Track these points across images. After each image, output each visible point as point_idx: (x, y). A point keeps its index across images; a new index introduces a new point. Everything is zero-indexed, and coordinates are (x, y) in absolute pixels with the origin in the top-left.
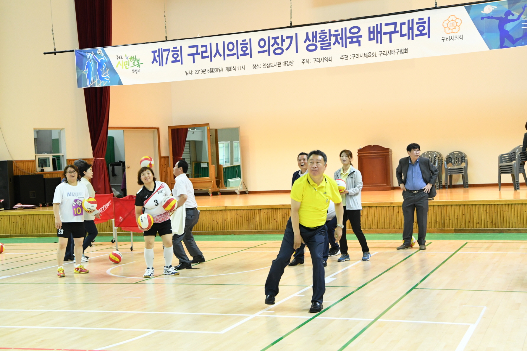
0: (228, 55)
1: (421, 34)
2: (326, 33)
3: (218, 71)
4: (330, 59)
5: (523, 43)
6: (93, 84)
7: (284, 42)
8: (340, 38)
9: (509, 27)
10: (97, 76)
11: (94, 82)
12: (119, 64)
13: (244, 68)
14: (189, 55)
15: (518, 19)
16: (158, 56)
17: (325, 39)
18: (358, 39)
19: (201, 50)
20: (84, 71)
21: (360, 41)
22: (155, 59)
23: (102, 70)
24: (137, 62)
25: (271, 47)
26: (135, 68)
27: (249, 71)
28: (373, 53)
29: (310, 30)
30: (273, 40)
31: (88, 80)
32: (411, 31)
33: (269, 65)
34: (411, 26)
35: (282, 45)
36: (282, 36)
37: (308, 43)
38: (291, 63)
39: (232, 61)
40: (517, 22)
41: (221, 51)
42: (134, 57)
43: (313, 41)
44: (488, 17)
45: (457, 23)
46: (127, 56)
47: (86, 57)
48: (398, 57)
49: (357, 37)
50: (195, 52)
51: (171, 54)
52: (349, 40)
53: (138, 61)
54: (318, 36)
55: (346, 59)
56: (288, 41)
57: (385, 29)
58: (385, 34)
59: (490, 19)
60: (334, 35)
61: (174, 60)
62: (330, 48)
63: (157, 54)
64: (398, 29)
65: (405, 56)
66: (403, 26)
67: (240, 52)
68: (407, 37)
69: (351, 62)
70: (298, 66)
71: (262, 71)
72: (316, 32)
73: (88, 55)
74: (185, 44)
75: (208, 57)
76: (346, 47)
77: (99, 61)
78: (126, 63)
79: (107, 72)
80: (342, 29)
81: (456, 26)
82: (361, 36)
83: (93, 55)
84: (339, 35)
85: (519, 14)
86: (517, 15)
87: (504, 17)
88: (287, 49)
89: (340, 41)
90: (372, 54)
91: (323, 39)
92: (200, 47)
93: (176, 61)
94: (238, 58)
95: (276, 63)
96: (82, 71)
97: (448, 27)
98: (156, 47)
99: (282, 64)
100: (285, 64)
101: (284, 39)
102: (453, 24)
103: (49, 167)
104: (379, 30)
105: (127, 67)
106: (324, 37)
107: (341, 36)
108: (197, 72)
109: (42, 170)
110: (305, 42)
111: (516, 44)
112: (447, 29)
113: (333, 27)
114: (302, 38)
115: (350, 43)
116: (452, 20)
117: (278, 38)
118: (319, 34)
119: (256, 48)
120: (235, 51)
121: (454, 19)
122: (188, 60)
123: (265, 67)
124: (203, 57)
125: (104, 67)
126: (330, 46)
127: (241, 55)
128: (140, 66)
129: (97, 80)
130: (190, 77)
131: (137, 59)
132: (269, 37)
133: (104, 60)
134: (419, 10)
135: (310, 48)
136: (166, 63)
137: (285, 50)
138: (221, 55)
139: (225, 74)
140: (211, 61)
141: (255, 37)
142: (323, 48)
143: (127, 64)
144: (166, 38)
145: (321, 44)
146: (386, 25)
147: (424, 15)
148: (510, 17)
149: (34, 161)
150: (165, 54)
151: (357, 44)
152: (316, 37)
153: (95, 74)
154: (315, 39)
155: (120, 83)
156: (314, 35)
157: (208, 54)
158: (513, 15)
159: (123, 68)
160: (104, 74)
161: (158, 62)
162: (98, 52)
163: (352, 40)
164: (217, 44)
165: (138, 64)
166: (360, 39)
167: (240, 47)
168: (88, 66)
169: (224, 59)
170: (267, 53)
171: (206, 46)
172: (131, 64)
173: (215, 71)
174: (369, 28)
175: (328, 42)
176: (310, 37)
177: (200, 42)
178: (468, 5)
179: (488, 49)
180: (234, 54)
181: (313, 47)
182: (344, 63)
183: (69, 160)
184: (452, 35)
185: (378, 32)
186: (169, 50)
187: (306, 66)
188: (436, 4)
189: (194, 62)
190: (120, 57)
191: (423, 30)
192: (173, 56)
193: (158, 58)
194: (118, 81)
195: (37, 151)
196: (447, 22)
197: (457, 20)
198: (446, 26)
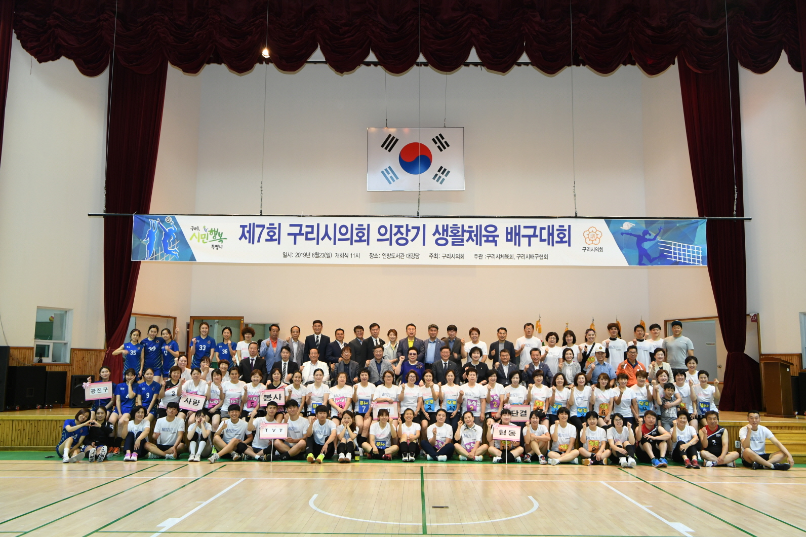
0: (340, 240)
1: (561, 242)
2: (459, 228)
3: (326, 256)
4: (462, 257)
5: (659, 263)
6: (154, 257)
7: (409, 233)
8: (474, 235)
9: (646, 245)
10: (161, 248)
11: (155, 254)
12: (194, 237)
13: (358, 255)
14: (289, 234)
15: (654, 239)
16: (249, 232)
17: (457, 234)
18: (494, 239)
19: (304, 230)
20: (144, 240)
21: (496, 241)
22: (243, 235)
23: (169, 241)
24: (219, 236)
25: (393, 235)
26: (216, 243)
27: (365, 260)
28: (511, 255)
29: (441, 222)
30: (397, 229)
31: (147, 251)
32: (551, 237)
33: (389, 256)
34: (551, 232)
35: (407, 235)
36: (407, 226)
37: (437, 236)
38: (417, 256)
39: (344, 247)
40: (653, 242)
41: (331, 234)
42: (216, 230)
43: (443, 235)
44: (628, 234)
45: (597, 235)
46: (206, 228)
47: (149, 224)
48: (537, 262)
49: (494, 236)
50: (298, 232)
51: (266, 231)
52: (484, 239)
53: (221, 235)
54: (450, 230)
55: (481, 258)
56: (413, 233)
57: (524, 232)
58: (523, 236)
59: (629, 236)
60: (468, 231)
61: (269, 238)
62: (463, 245)
63: (247, 229)
64: (538, 233)
65: (544, 262)
66: (543, 231)
67: (355, 238)
68: (547, 242)
69: (485, 262)
70: (425, 260)
71: (380, 261)
72: (447, 226)
73: (152, 221)
74: (285, 222)
75: (314, 239)
76: (481, 245)
77: (167, 230)
78: (203, 236)
79: (176, 244)
80: (477, 226)
81: (597, 237)
82: (498, 236)
83: (159, 223)
84: (473, 231)
85: (655, 235)
86: (653, 235)
87: (642, 235)
88: (412, 240)
89: (475, 238)
90: (509, 256)
91: (455, 234)
92: (304, 227)
93: (271, 240)
94: (352, 244)
95: (398, 254)
96: (141, 240)
97: (588, 238)
98: (247, 221)
99: (405, 256)
100: (409, 256)
101: (409, 228)
102: (594, 235)
103: (48, 357)
104: (517, 232)
105: (205, 240)
106: (456, 232)
107: (475, 233)
108: (298, 255)
109: (40, 361)
110: (434, 235)
111: (654, 262)
112: (588, 240)
113: (467, 223)
114: (430, 230)
116: (593, 232)
117: (402, 227)
118: (451, 228)
119: (374, 235)
120: (348, 236)
121: (595, 231)
122: (287, 240)
123: (385, 257)
124: (307, 239)
125: (172, 238)
126: (463, 242)
127: (356, 241)
128: (222, 241)
129: (160, 253)
130: (288, 260)
131: (219, 233)
132: (391, 225)
133: (174, 229)
134: (559, 218)
135: (440, 242)
136: (259, 241)
137: (410, 241)
138: (330, 239)
139: (334, 260)
140: (318, 243)
141: (375, 223)
142: (455, 243)
143: (205, 238)
144: (261, 212)
145: (453, 239)
146: (525, 227)
147: (566, 223)
148: (647, 237)
149: (32, 348)
150: (258, 231)
151: (494, 244)
152: (447, 230)
153: (158, 245)
154: (445, 233)
155: (193, 258)
156: (445, 228)
157: (314, 235)
158: (650, 235)
159: (199, 241)
160: (171, 246)
161: (248, 239)
162: (166, 220)
163: (488, 239)
164: (327, 226)
165: (221, 239)
166: (496, 239)
167: (355, 232)
168: (150, 235)
169: (335, 244)
171: (312, 227)
172: (211, 237)
173: (322, 256)
174: (507, 228)
175: (461, 237)
176: (441, 230)
177: (305, 221)
178: (608, 219)
179: (627, 264)
180: (347, 239)
181: (443, 242)
182: (478, 262)
183: (73, 350)
184: (593, 246)
185: (516, 234)
186: (263, 226)
187: (434, 262)
188: (576, 214)
189: (295, 243)
190: (197, 229)
191: (563, 237)
192: (268, 234)
193: (248, 234)
194: (190, 256)
195: (38, 336)
196: (588, 233)
197: (597, 233)
198: (587, 236)
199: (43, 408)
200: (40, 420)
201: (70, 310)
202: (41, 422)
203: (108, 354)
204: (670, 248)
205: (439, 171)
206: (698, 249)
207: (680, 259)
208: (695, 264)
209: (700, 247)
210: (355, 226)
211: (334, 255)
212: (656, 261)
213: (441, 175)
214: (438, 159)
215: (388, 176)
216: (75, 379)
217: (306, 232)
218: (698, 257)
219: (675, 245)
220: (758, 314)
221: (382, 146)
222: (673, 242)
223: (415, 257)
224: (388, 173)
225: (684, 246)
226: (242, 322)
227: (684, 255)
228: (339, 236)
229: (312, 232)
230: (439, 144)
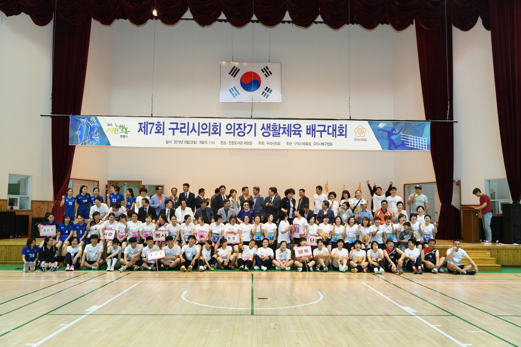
0: (202, 133)
1: (341, 135)
2: (277, 125)
3: (193, 143)
4: (279, 144)
5: (401, 149)
6: (84, 143)
7: (246, 128)
8: (287, 130)
9: (393, 137)
11: (85, 141)
12: (109, 130)
13: (214, 142)
14: (170, 129)
15: (398, 134)
16: (144, 127)
18: (299, 133)
19: (180, 126)
20: (77, 132)
22: (141, 129)
23: (93, 133)
25: (236, 130)
26: (123, 134)
27: (218, 145)
28: (309, 143)
29: (266, 122)
30: (238, 126)
31: (79, 139)
32: (334, 132)
33: (233, 143)
34: (334, 129)
35: (244, 130)
36: (245, 124)
37: (263, 131)
38: (250, 143)
39: (204, 137)
40: (398, 135)
41: (196, 129)
42: (123, 126)
43: (267, 130)
44: (382, 130)
45: (363, 131)
46: (117, 125)
47: (80, 122)
48: (326, 147)
49: (299, 131)
50: (175, 127)
51: (155, 127)
52: (293, 133)
53: (126, 129)
54: (271, 127)
55: (290, 144)
56: (248, 128)
57: (317, 128)
58: (317, 131)
59: (383, 131)
60: (283, 128)
61: (157, 131)
62: (280, 136)
63: (143, 125)
64: (326, 129)
65: (330, 148)
66: (329, 128)
67: (212, 131)
68: (332, 135)
69: (293, 147)
70: (256, 146)
71: (228, 146)
72: (270, 124)
73: (82, 120)
74: (167, 121)
75: (185, 132)
76: (291, 136)
77: (92, 126)
78: (115, 130)
79: (97, 135)
80: (288, 125)
81: (363, 132)
82: (301, 131)
83: (86, 121)
84: (286, 128)
85: (399, 131)
86: (398, 131)
87: (391, 131)
88: (248, 133)
89: (287, 132)
90: (308, 143)
91: (275, 129)
92: (179, 124)
93: (159, 132)
94: (209, 135)
95: (239, 142)
96: (75, 132)
98: (143, 120)
99: (243, 143)
100: (246, 143)
101: (246, 126)
102: (361, 131)
103: (17, 206)
104: (314, 128)
105: (116, 132)
106: (275, 128)
107: (287, 129)
108: (175, 142)
109: (12, 208)
110: (261, 130)
111: (398, 148)
112: (357, 134)
113: (282, 122)
114: (259, 127)
115: (294, 134)
116: (360, 129)
117: (241, 124)
118: (272, 125)
119: (224, 130)
120: (207, 130)
121: (362, 128)
122: (168, 133)
123: (230, 143)
124: (181, 132)
125: (95, 131)
126: (280, 135)
127: (212, 133)
128: (127, 133)
129: (87, 140)
130: (169, 145)
131: (125, 128)
132: (234, 124)
133: (96, 125)
134: (340, 120)
135: (265, 134)
136: (150, 133)
137: (246, 134)
138: (196, 132)
139: (198, 145)
140: (188, 135)
141: (224, 122)
142: (275, 135)
143: (116, 131)
144: (152, 115)
145: (273, 133)
146: (318, 126)
147: (344, 123)
148: (394, 132)
149: (6, 200)
150: (150, 126)
151: (299, 136)
152: (270, 127)
153: (86, 135)
154: (268, 129)
155: (108, 144)
156: (269, 126)
157: (186, 130)
158: (396, 131)
159: (112, 133)
160: (95, 136)
161: (143, 132)
162: (91, 119)
163: (295, 133)
164: (194, 124)
165: (126, 131)
166: (300, 133)
167: (212, 128)
168: (81, 129)
169: (199, 135)
170: (233, 134)
171: (184, 124)
172: (120, 130)
173: (191, 142)
174: (307, 126)
175: (278, 132)
176: (266, 127)
177: (180, 121)
178: (370, 121)
179: (381, 149)
180: (207, 132)
181: (267, 134)
182: (289, 147)
183: (33, 202)
184: (360, 138)
185: (313, 130)
186: (153, 124)
187: (261, 147)
188: (350, 117)
189: (174, 134)
190: (111, 125)
191: (342, 132)
192: (156, 128)
193: (143, 128)
194: (106, 143)
195: (9, 193)
196: (357, 129)
197: (363, 129)
198: (357, 132)
199: (14, 238)
200: (12, 246)
201: (30, 176)
202: (13, 247)
203: (56, 204)
204: (408, 139)
205: (265, 90)
206: (425, 140)
207: (414, 146)
208: (423, 150)
209: (426, 139)
210: (212, 124)
211: (198, 142)
212: (399, 147)
213: (267, 92)
214: (265, 82)
215: (234, 93)
216: (35, 220)
217: (181, 128)
218: (425, 145)
219: (411, 137)
220: (460, 180)
221: (230, 74)
222: (410, 136)
223: (250, 144)
224: (233, 91)
225: (416, 138)
226: (141, 184)
227: (417, 144)
228: (201, 130)
229: (184, 128)
230: (265, 73)
